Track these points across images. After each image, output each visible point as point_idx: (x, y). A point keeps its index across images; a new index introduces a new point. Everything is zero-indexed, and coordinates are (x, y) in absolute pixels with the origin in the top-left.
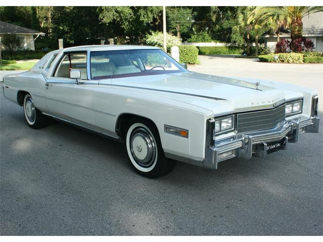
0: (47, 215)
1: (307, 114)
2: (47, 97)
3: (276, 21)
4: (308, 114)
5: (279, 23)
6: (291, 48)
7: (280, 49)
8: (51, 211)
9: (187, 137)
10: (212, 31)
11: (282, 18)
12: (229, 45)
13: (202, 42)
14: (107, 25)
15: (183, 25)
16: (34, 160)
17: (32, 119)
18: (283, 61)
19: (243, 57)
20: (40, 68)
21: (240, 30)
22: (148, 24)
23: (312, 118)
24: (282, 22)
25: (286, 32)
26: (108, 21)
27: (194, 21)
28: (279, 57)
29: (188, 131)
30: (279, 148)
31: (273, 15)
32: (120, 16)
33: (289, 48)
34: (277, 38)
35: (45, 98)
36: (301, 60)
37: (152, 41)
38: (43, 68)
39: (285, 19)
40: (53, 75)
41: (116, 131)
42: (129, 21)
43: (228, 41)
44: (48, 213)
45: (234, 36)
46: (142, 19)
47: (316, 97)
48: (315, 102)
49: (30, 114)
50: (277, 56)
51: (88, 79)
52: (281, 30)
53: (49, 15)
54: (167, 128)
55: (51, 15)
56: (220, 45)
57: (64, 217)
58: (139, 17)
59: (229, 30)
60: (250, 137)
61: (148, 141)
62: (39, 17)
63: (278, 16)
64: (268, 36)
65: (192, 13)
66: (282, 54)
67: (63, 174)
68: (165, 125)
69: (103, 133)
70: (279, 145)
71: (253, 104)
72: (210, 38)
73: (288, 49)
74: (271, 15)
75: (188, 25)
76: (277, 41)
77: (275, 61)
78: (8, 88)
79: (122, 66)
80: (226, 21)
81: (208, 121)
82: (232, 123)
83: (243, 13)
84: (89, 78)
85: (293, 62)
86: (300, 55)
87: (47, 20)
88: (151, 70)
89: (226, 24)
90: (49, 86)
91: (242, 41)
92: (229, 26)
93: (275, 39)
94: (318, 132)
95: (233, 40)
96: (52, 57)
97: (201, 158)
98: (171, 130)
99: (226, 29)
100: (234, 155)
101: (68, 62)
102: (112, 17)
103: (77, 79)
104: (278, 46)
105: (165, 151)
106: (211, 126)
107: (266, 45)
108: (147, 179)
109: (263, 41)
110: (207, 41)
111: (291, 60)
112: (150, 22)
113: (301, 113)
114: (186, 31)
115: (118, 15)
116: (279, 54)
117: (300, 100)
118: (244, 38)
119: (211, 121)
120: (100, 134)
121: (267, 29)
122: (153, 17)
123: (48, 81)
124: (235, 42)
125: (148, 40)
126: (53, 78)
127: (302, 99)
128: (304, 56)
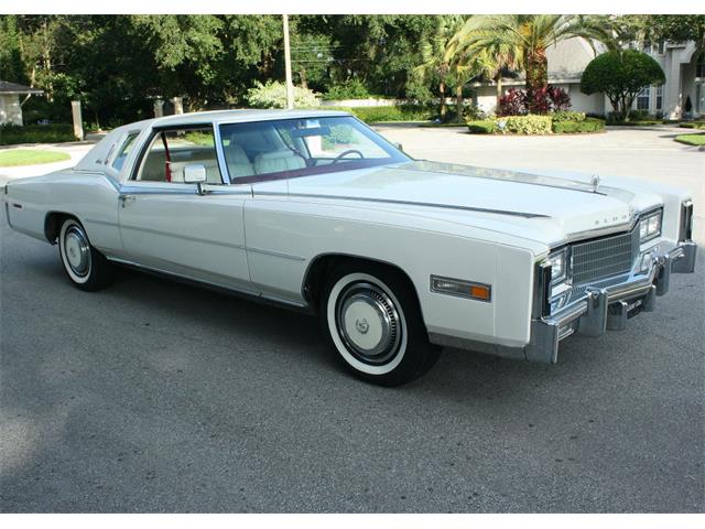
0: (203, 490)
1: (671, 236)
2: (122, 224)
3: (494, 55)
4: (674, 238)
5: (499, 58)
6: (526, 106)
7: (505, 108)
8: (208, 478)
9: (488, 299)
10: (370, 79)
11: (504, 48)
12: (403, 103)
13: (352, 98)
14: (173, 70)
15: (312, 68)
16: (118, 362)
17: (81, 271)
18: (514, 131)
19: (436, 126)
20: (98, 162)
21: (427, 74)
22: (253, 67)
23: (681, 244)
24: (506, 57)
25: (513, 76)
26: (175, 63)
27: (332, 59)
28: (508, 124)
29: (490, 287)
30: (640, 308)
31: (488, 45)
32: (198, 52)
33: (523, 106)
34: (496, 87)
35: (118, 225)
36: (549, 129)
37: (263, 100)
38: (106, 163)
39: (512, 54)
40: (134, 178)
41: (304, 292)
42: (211, 62)
43: (401, 95)
44: (203, 485)
45: (410, 86)
46: (240, 55)
47: (689, 204)
48: (687, 212)
49: (77, 261)
50: (503, 121)
51: (223, 183)
52: (504, 73)
53: (46, 54)
54: (437, 283)
55: (50, 53)
56: (383, 103)
57: (242, 490)
58: (234, 53)
59: (403, 75)
60: (603, 291)
61: (382, 308)
62: (27, 57)
63: (497, 47)
64: (477, 85)
65: (331, 43)
66: (512, 118)
67: (196, 391)
68: (432, 276)
69: (265, 296)
70: (639, 302)
71: (597, 222)
72: (365, 91)
73: (521, 108)
74: (483, 46)
75: (321, 66)
76: (497, 94)
77: (499, 132)
78: (20, 207)
79: (266, 152)
80: (396, 58)
81: (537, 265)
82: (562, 266)
83: (431, 42)
84: (226, 180)
85: (534, 133)
86: (545, 120)
87: (41, 64)
88: (340, 158)
89: (395, 64)
90: (128, 201)
91: (427, 96)
92: (401, 66)
93: (493, 91)
94: (693, 271)
95: (409, 93)
96: (125, 137)
97: (521, 342)
98: (448, 285)
99: (395, 74)
100: (571, 331)
101: (162, 147)
102: (181, 54)
103: (199, 184)
104: (503, 102)
105: (429, 330)
106: (544, 275)
107: (475, 103)
108: (380, 390)
109: (469, 93)
110: (360, 96)
111: (530, 129)
112: (256, 62)
113: (659, 236)
114: (318, 78)
115: (192, 50)
116: (506, 118)
117: (658, 211)
118: (431, 90)
119: (544, 266)
120: (259, 297)
121: (479, 73)
122: (262, 52)
123: (122, 190)
124: (413, 97)
125: (252, 98)
126: (134, 183)
127: (662, 208)
128: (553, 121)
